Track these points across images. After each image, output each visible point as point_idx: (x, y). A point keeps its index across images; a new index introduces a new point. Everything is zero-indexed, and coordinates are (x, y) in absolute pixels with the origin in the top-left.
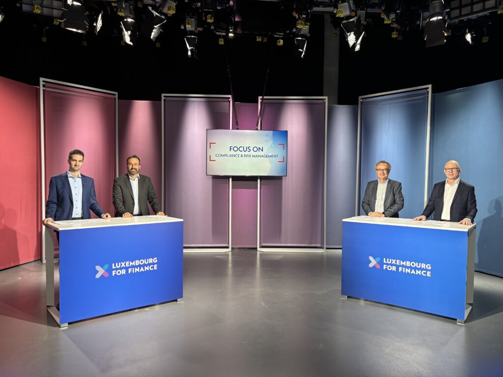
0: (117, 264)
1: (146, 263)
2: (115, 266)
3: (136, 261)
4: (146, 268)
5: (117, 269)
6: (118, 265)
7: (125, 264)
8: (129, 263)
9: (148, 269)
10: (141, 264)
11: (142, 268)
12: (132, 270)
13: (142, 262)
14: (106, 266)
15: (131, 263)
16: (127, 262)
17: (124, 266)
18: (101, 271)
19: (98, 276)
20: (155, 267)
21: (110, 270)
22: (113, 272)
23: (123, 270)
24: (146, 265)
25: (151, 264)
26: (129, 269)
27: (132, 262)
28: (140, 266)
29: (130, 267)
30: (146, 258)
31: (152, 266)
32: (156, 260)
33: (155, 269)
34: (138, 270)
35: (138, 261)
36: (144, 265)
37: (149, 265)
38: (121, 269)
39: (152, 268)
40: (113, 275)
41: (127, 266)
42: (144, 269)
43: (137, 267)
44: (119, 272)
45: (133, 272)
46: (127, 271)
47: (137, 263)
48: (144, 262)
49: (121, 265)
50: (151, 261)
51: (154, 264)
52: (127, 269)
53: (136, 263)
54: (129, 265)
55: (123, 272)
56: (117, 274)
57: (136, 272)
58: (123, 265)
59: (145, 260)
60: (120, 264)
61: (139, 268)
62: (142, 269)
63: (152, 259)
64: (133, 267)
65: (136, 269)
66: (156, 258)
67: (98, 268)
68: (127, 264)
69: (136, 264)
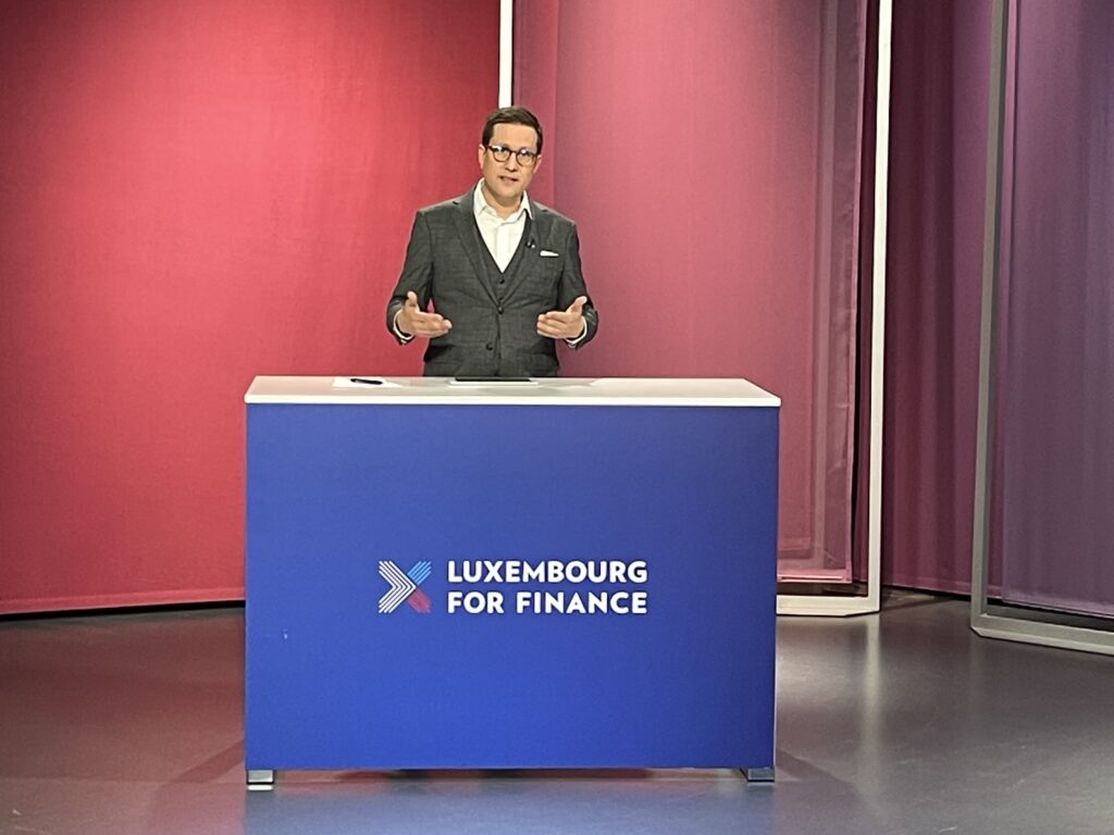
0: (466, 565)
1: (593, 578)
2: (459, 572)
3: (551, 564)
4: (593, 599)
5: (465, 588)
6: (473, 573)
7: (502, 571)
8: (521, 568)
9: (604, 609)
10: (571, 578)
11: (576, 598)
12: (532, 600)
13: (576, 572)
14: (422, 570)
15: (527, 569)
16: (510, 564)
17: (499, 579)
18: (398, 588)
19: (388, 604)
20: (636, 603)
21: (436, 587)
22: (452, 595)
23: (491, 595)
24: (597, 590)
25: (618, 587)
26: (521, 595)
27: (534, 569)
28: (567, 589)
29: (521, 586)
30: (599, 556)
31: (625, 595)
32: (643, 573)
33: (636, 610)
34: (560, 606)
35: (560, 566)
36: (586, 588)
37: (609, 588)
38: (484, 587)
39: (621, 603)
40: (451, 610)
41: (510, 579)
42: (586, 606)
43: (553, 588)
44: (475, 602)
45: (537, 609)
46: (509, 603)
47: (555, 571)
48: (587, 571)
49: (485, 571)
50: (617, 571)
51: (631, 587)
52: (508, 591)
53: (551, 571)
54: (521, 575)
55: (495, 602)
56: (470, 609)
57: (548, 610)
58: (493, 572)
59: (591, 565)
60: (479, 565)
61: (561, 595)
62: (576, 604)
63: (622, 567)
64: (533, 586)
65: (549, 599)
66: (642, 564)
67: (388, 570)
68: (510, 571)
69: (551, 579)
